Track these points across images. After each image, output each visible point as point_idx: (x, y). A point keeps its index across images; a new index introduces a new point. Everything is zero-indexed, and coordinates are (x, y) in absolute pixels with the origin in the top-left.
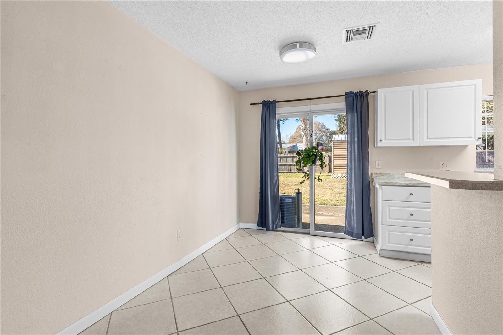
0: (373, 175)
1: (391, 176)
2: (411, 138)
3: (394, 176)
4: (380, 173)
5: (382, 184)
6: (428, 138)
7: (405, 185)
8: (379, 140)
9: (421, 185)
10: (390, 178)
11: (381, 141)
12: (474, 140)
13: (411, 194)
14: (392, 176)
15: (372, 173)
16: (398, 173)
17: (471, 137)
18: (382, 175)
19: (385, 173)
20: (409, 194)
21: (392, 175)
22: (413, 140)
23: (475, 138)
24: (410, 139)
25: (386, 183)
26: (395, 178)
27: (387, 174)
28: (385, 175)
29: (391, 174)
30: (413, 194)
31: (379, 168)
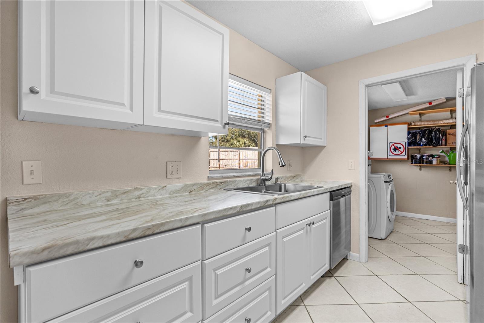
0: (9, 207)
1: (71, 201)
2: (126, 104)
3: (78, 200)
4: (35, 198)
5: (27, 261)
6: (159, 110)
7: (119, 240)
8: (25, 89)
9: (163, 229)
10: (68, 207)
11: (33, 91)
12: (221, 126)
13: (138, 264)
14: (74, 202)
15: (6, 200)
16: (91, 192)
17: (217, 121)
18: (45, 203)
19: (52, 196)
20: (132, 264)
21: (74, 199)
22: (131, 109)
23: (221, 124)
24: (123, 105)
25: (46, 253)
26: (84, 205)
27: (60, 196)
28: (55, 201)
29: (72, 197)
30: (142, 262)
31: (33, 182)
